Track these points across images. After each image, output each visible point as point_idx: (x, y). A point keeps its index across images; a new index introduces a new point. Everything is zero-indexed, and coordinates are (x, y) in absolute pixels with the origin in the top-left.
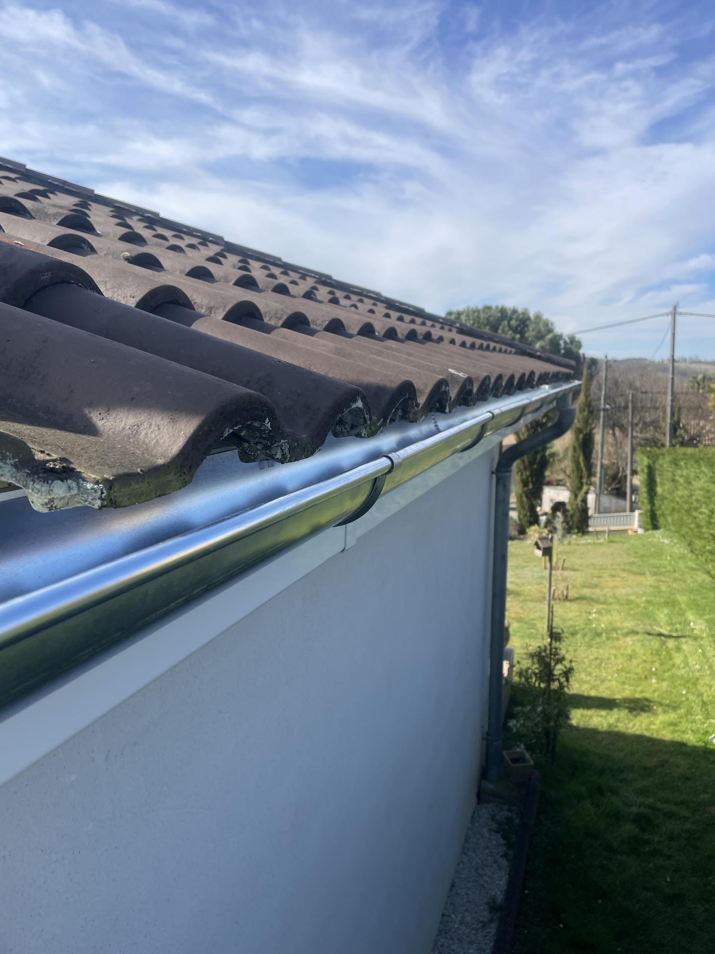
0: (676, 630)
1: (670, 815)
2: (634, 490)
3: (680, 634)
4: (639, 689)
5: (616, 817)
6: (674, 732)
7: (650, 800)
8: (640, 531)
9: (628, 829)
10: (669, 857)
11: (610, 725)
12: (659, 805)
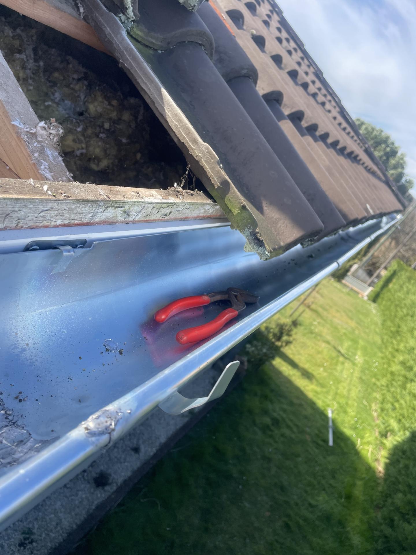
0: (348, 355)
1: (288, 427)
2: (378, 277)
3: (348, 357)
4: (313, 368)
5: (266, 412)
6: (314, 396)
7: (284, 416)
8: (366, 298)
9: (267, 420)
10: (276, 442)
11: (289, 375)
12: (287, 420)
